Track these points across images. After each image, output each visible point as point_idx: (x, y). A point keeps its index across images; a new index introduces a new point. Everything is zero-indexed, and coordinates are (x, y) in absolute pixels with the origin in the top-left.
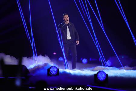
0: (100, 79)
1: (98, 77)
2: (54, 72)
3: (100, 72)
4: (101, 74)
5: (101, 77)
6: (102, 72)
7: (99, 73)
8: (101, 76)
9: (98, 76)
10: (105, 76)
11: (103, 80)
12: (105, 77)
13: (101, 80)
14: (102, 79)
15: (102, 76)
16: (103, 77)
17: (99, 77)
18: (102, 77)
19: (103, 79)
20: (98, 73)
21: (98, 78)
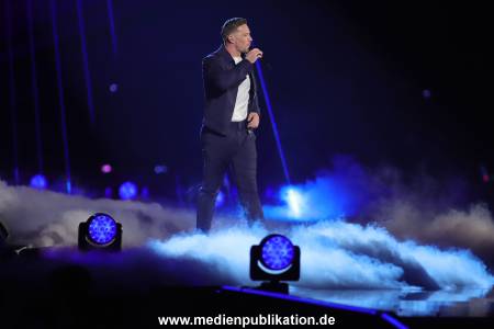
1: (264, 256)
2: (102, 236)
3: (273, 239)
4: (274, 247)
5: (274, 258)
6: (279, 239)
7: (268, 243)
8: (273, 255)
9: (265, 252)
10: (289, 253)
12: (288, 256)
13: (273, 266)
15: (277, 253)
16: (281, 258)
18: (277, 257)
20: (263, 242)
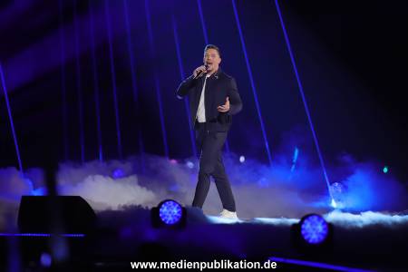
0: (309, 239)
1: (303, 232)
5: (311, 234)
6: (315, 218)
7: (305, 221)
9: (304, 229)
11: (317, 241)
14: (314, 240)
15: (314, 229)
16: (317, 233)
17: (307, 234)
19: (319, 238)
20: (302, 221)
21: (302, 236)
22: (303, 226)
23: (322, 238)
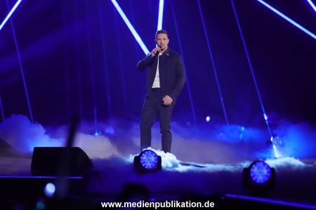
0: (256, 179)
1: (252, 175)
2: (149, 164)
3: (258, 164)
4: (258, 168)
5: (258, 176)
6: (262, 164)
7: (254, 166)
8: (258, 174)
9: (252, 172)
11: (262, 181)
12: (268, 174)
13: (258, 181)
14: (260, 180)
16: (262, 175)
17: (254, 176)
19: (264, 179)
20: (251, 166)
21: (251, 178)
22: (252, 170)
23: (266, 179)
